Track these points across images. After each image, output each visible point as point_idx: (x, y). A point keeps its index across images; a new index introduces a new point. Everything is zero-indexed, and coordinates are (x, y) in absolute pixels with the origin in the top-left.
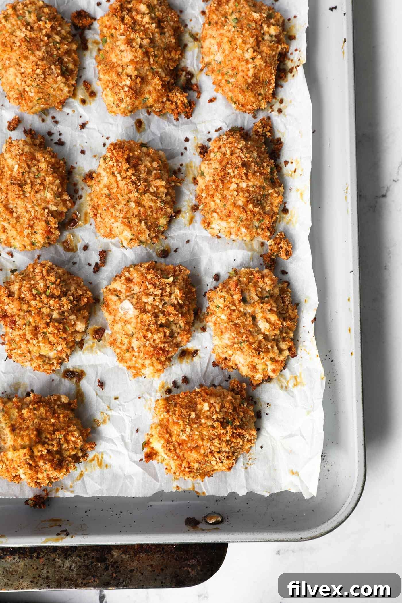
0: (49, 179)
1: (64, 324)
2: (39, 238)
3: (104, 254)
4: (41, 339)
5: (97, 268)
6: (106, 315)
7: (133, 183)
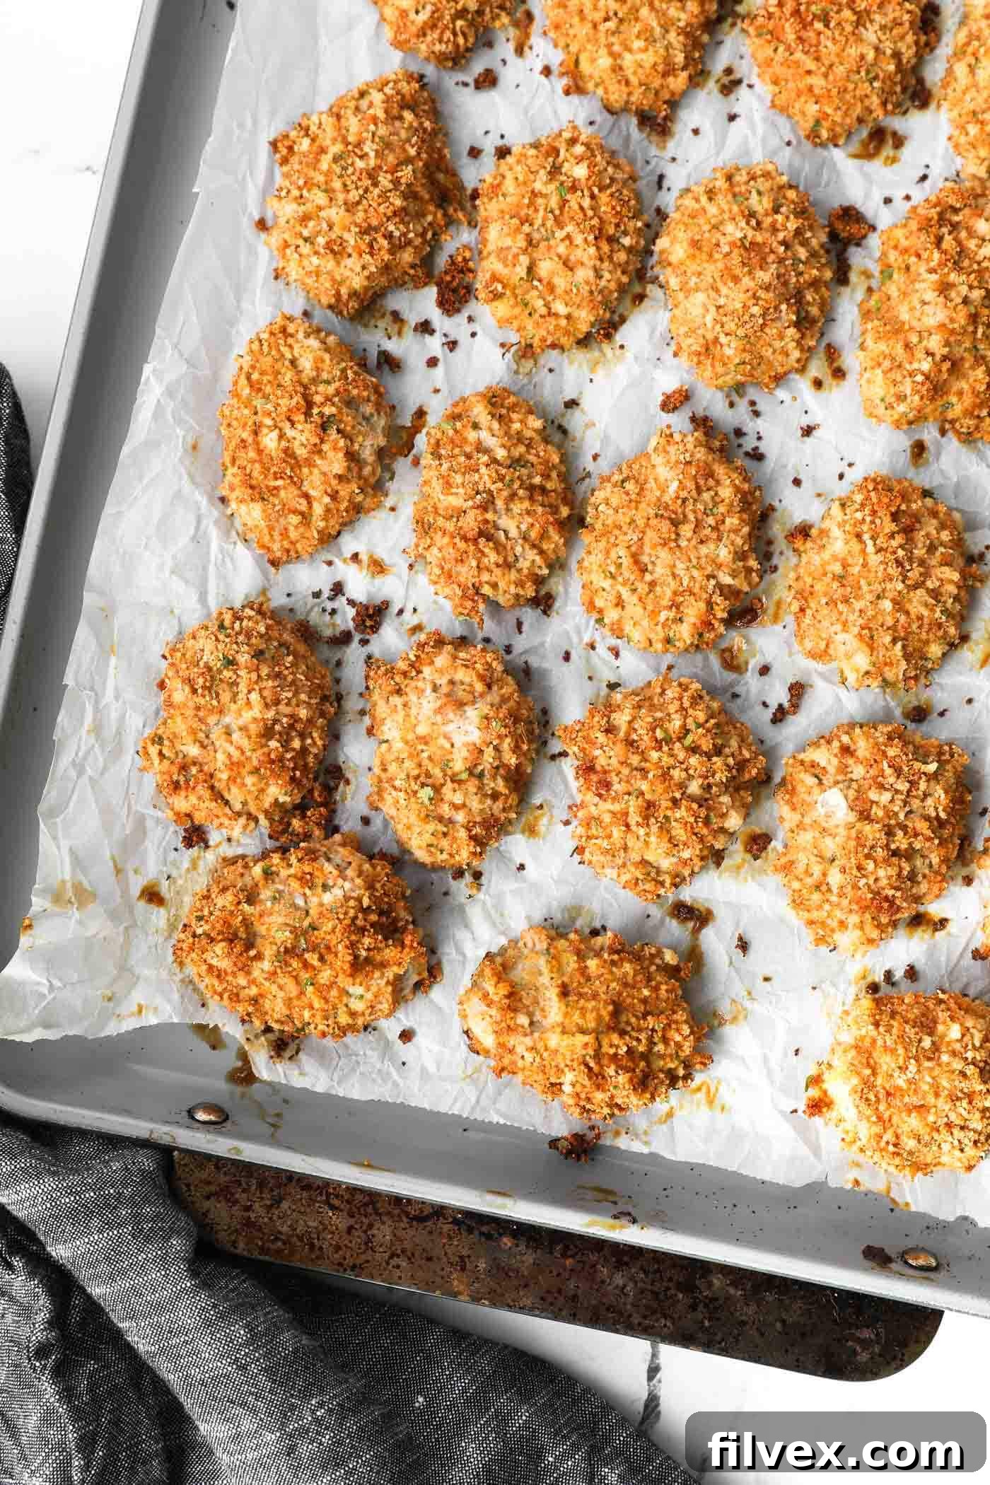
0: (732, 521)
1: (709, 809)
2: (685, 633)
3: (798, 690)
4: (654, 828)
5: (780, 715)
6: (785, 811)
7: (899, 563)
